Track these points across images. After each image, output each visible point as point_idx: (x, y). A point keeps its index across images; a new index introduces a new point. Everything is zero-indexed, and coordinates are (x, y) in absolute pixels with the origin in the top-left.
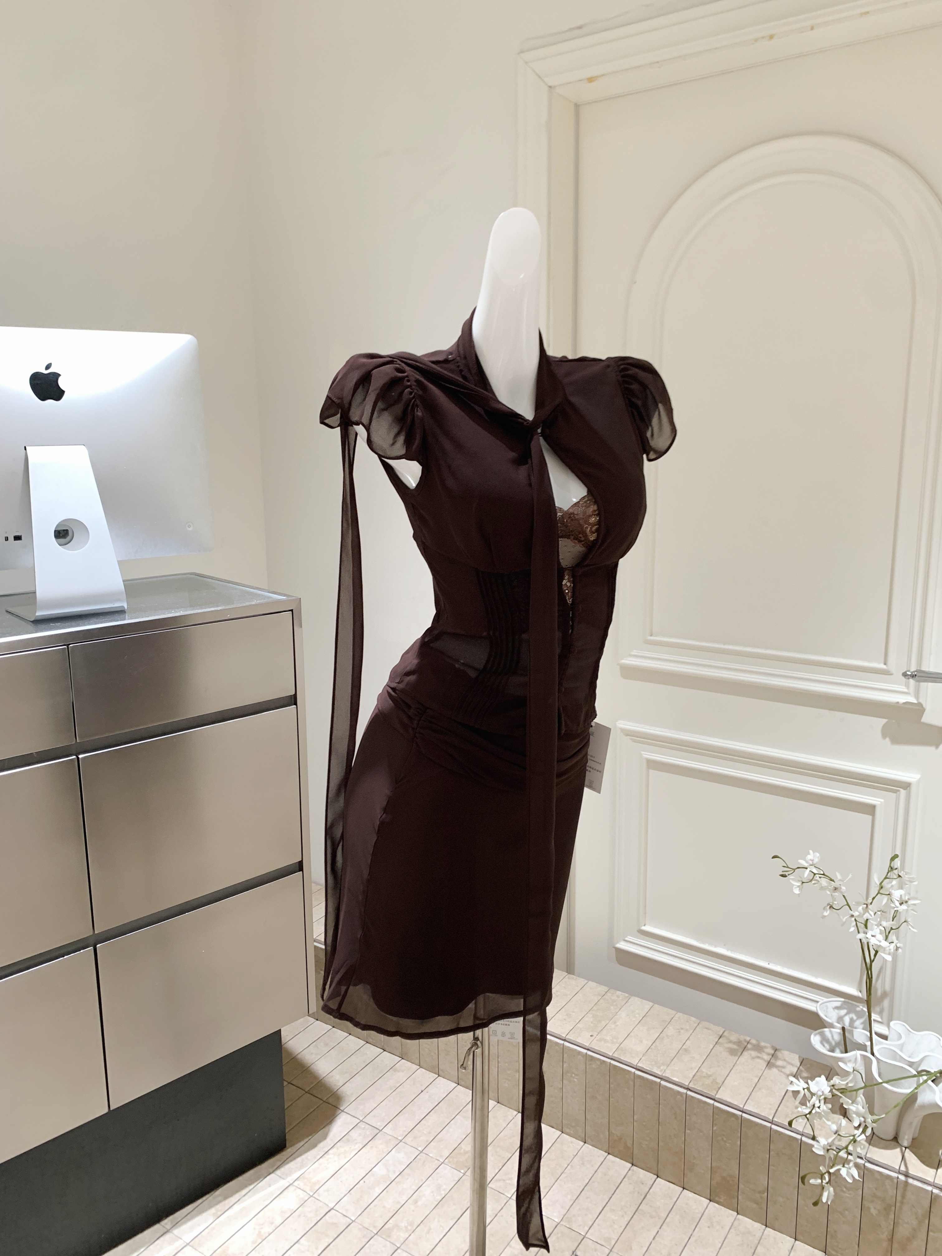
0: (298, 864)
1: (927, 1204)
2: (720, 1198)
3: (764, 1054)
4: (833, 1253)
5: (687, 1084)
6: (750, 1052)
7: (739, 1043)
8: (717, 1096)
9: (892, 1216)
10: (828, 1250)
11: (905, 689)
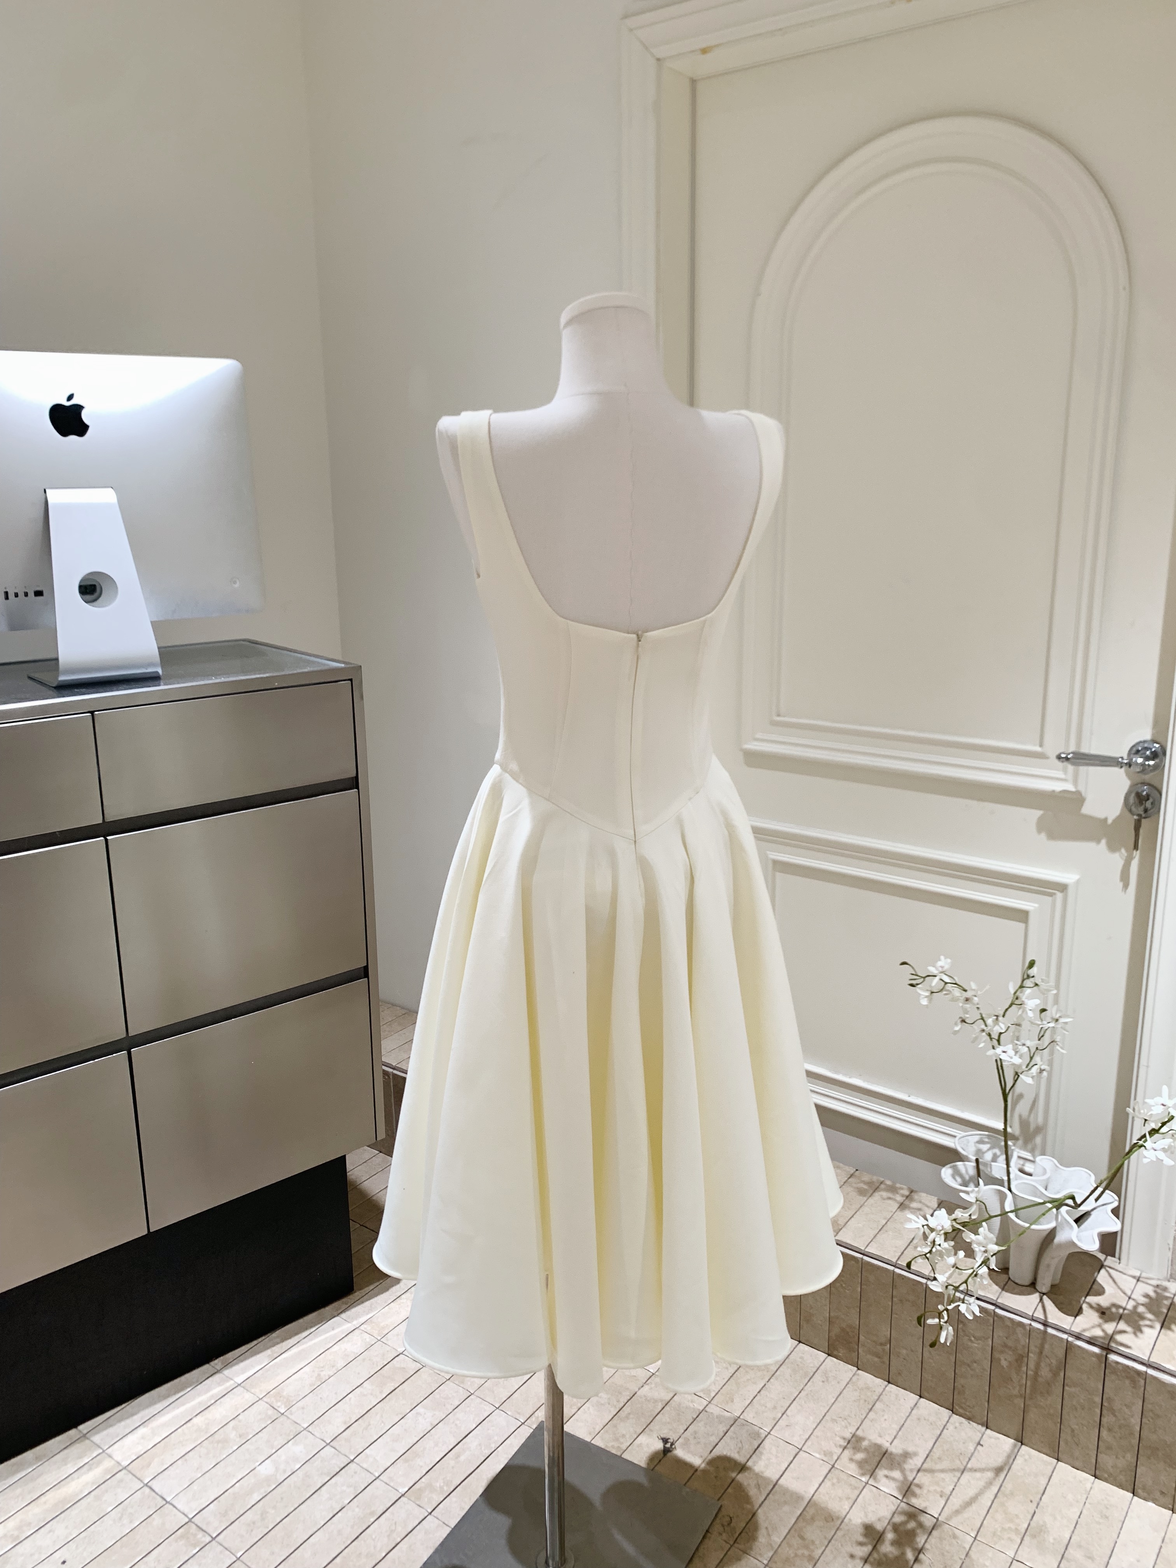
0: (363, 969)
1: (1061, 1353)
2: (839, 1352)
3: (898, 1195)
4: (961, 1411)
6: (880, 1193)
7: (870, 1183)
9: (1024, 1369)
10: (955, 1408)
11: (1061, 775)
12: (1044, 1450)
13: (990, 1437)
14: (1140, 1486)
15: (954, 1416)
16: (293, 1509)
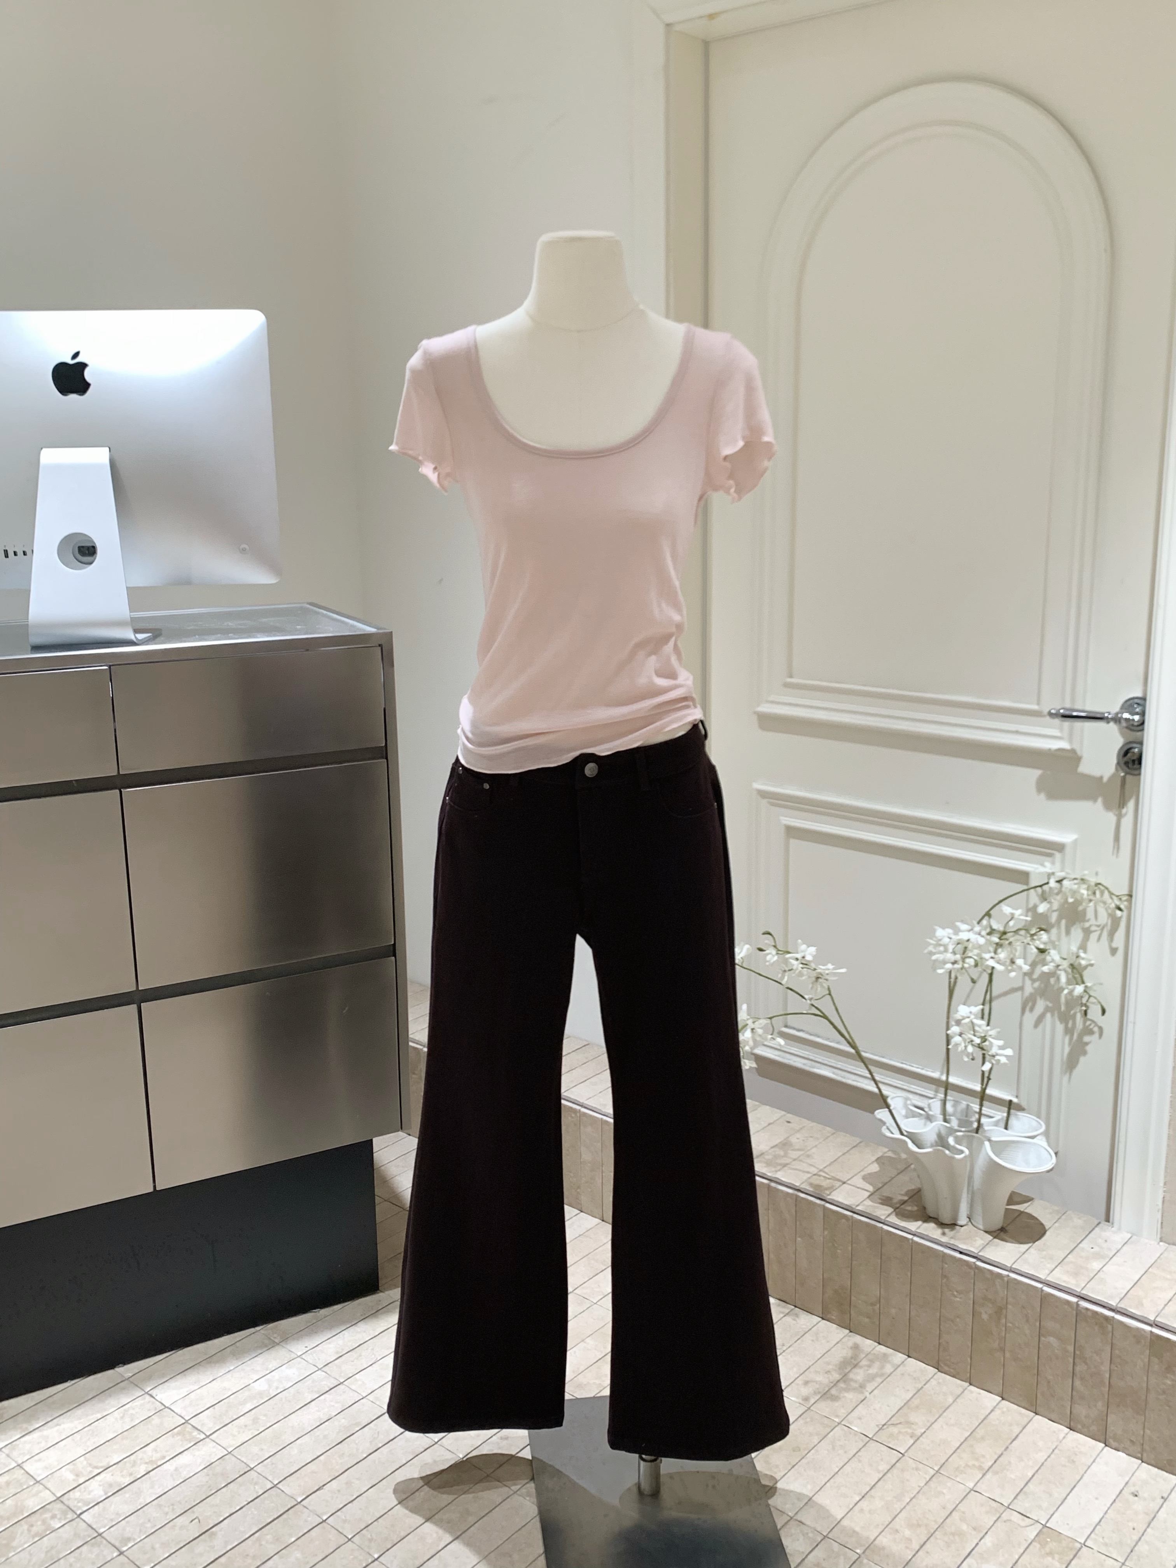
0: (390, 948)
1: (1036, 1303)
2: (832, 1315)
4: (946, 1368)
5: (797, 1184)
8: (829, 1197)
9: (1003, 1321)
10: (941, 1366)
11: (1058, 734)
12: (1023, 1405)
13: (972, 1392)
14: (1111, 1435)
15: (939, 1373)
16: (283, 1417)
